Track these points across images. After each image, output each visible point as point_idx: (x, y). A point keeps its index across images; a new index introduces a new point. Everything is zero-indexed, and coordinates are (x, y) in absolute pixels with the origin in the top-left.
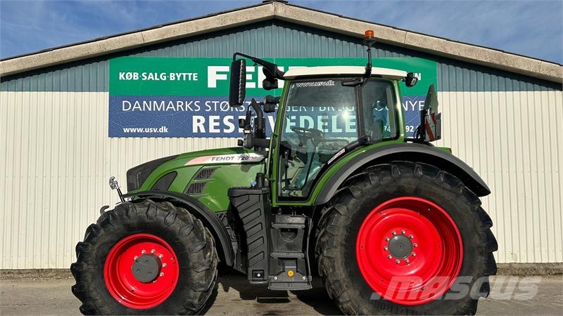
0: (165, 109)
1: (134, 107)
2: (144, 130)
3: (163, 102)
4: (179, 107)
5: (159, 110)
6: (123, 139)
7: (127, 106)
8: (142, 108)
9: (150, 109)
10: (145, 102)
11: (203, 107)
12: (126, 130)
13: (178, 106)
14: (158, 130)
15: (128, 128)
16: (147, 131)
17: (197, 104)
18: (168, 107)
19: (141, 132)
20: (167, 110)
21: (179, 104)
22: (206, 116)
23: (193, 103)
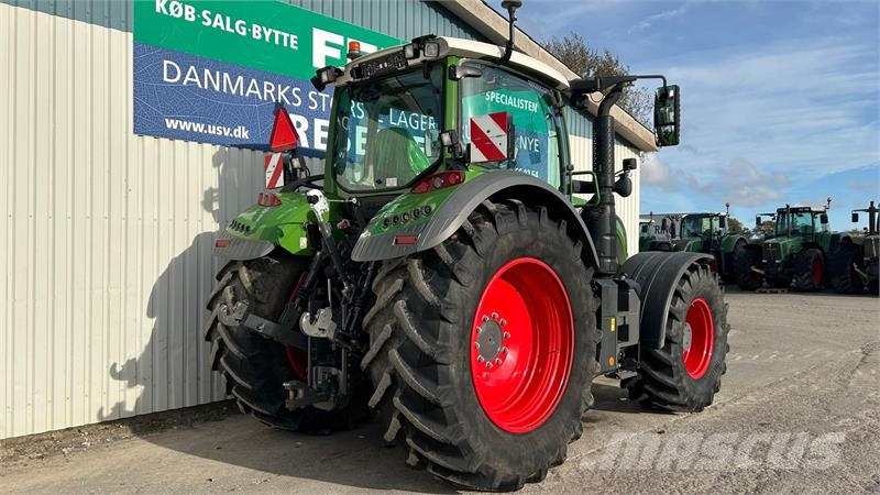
0: (245, 92)
1: (187, 78)
2: (206, 128)
3: (240, 78)
4: (268, 94)
5: (233, 92)
6: (164, 141)
7: (172, 74)
8: (202, 83)
9: (217, 88)
10: (207, 72)
11: (306, 102)
12: (171, 124)
13: (266, 91)
14: (232, 132)
15: (175, 119)
16: (212, 130)
17: (296, 92)
18: (249, 90)
19: (201, 131)
20: (247, 95)
21: (269, 87)
22: (311, 118)
23: (290, 90)
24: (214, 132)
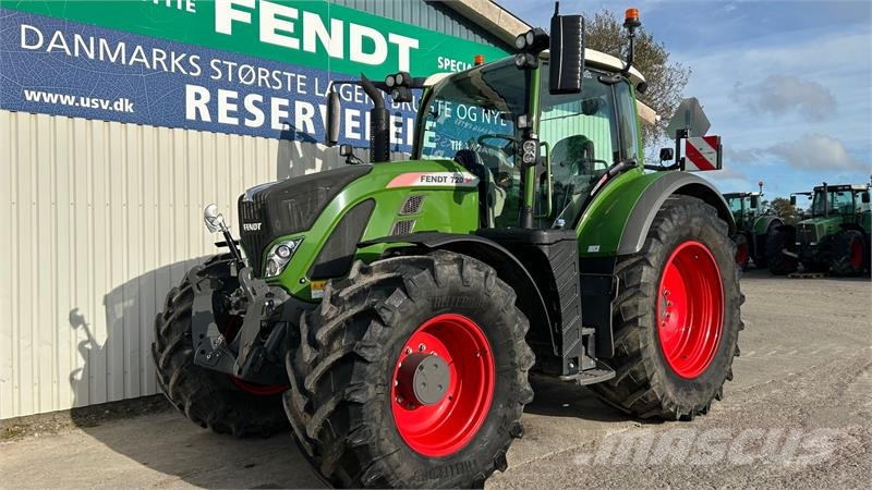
0: (128, 60)
1: (52, 45)
2: (77, 101)
3: (122, 45)
4: (158, 63)
5: (113, 60)
6: (24, 116)
7: (32, 38)
8: (72, 50)
9: (91, 56)
10: (78, 37)
11: (207, 71)
12: (30, 96)
13: (155, 59)
14: (111, 105)
15: (37, 90)
16: (85, 103)
17: (194, 60)
18: (133, 59)
19: (71, 103)
20: (131, 63)
21: (159, 55)
22: (213, 89)
23: (187, 59)
24: (88, 105)
